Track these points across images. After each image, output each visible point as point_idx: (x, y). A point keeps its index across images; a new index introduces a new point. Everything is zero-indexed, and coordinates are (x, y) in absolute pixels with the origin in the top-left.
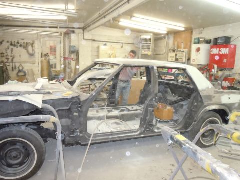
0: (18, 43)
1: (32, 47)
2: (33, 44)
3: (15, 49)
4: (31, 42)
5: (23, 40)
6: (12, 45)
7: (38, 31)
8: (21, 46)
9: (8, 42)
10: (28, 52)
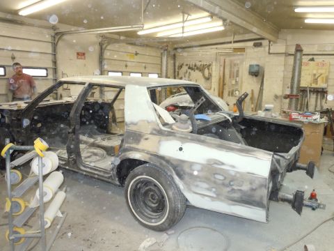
0: (195, 65)
1: (208, 69)
2: (210, 65)
3: (192, 72)
4: (208, 64)
5: (200, 61)
6: (189, 68)
7: (217, 48)
8: (197, 69)
9: (187, 65)
10: (203, 75)
